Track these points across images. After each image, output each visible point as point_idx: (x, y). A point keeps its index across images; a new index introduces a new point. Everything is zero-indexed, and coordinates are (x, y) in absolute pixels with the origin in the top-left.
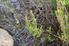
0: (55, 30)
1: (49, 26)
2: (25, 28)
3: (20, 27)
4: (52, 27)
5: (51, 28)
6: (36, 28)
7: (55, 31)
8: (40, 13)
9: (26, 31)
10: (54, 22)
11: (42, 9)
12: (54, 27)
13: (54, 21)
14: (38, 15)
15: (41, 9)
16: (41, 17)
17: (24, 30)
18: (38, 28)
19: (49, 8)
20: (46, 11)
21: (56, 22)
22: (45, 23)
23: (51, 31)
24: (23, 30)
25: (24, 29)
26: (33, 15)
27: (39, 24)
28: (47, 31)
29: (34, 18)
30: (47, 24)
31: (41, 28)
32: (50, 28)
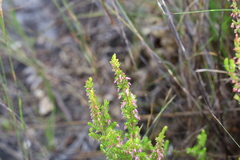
0: (225, 145)
1: (194, 128)
2: (81, 136)
3: (60, 132)
4: (211, 133)
5: (208, 137)
6: (137, 140)
7: (228, 153)
8: (153, 64)
9: (85, 147)
10: (222, 108)
11: (164, 41)
12: (222, 134)
13: (220, 102)
14: (142, 74)
15: (158, 43)
16: (157, 81)
17: (77, 144)
18: (145, 138)
19: (196, 40)
20: (183, 56)
21: (232, 109)
22: (179, 110)
23: (207, 151)
24: (69, 145)
25: (75, 138)
26: (121, 77)
27: (149, 117)
28: (189, 150)
29: (127, 91)
30: (188, 117)
31: (160, 138)
32: (202, 138)
